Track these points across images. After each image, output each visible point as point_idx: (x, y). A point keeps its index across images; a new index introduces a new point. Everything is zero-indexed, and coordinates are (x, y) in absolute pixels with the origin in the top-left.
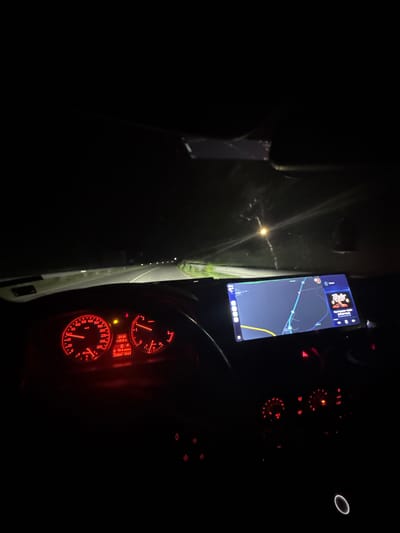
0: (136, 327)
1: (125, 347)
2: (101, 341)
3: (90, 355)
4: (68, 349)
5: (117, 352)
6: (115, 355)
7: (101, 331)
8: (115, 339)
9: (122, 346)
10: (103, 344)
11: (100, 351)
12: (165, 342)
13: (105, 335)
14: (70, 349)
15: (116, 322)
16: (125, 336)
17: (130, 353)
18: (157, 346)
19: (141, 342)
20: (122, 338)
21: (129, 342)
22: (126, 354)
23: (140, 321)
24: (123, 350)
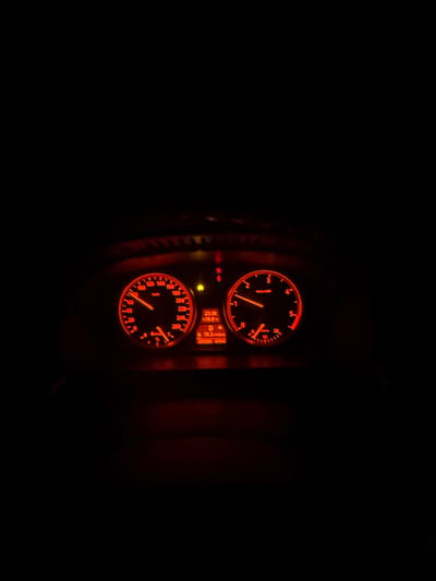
0: (234, 299)
1: (216, 331)
2: (179, 318)
3: (161, 338)
4: (128, 325)
5: (203, 337)
6: (201, 341)
7: (179, 301)
8: (200, 315)
9: (211, 328)
10: (182, 322)
11: (176, 333)
12: (284, 329)
13: (184, 309)
14: (132, 324)
15: (200, 288)
16: (215, 313)
17: (224, 341)
18: (271, 335)
19: (243, 325)
20: (210, 315)
21: (223, 322)
22: (216, 342)
23: (242, 290)
24: (211, 335)
